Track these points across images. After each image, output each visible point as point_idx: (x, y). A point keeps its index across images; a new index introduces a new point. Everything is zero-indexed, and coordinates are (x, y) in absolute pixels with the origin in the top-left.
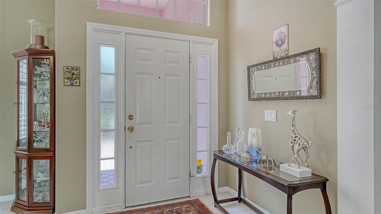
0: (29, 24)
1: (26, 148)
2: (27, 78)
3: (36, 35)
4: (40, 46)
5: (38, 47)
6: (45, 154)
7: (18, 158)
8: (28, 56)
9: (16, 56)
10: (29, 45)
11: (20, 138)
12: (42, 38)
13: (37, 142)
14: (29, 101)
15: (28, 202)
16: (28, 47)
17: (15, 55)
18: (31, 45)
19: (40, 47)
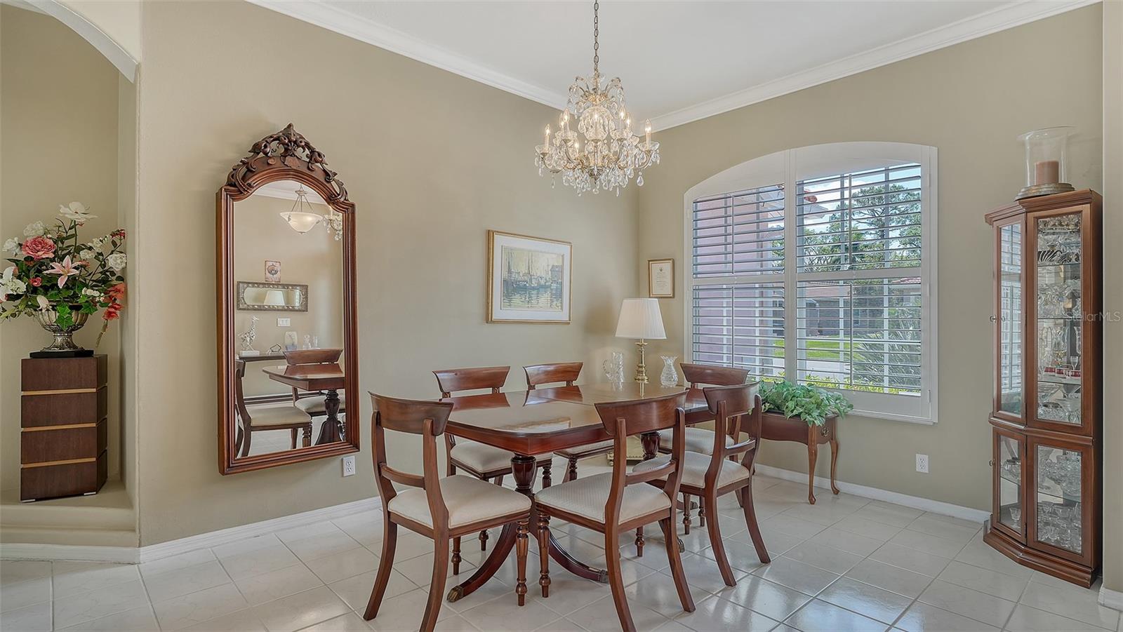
0: (1023, 144)
1: (1020, 416)
2: (1021, 263)
3: (1038, 163)
4: (1051, 186)
5: (1045, 189)
6: (1070, 437)
7: (997, 433)
8: (1023, 214)
9: (994, 219)
10: (1023, 190)
11: (1003, 392)
12: (1054, 166)
13: (1046, 406)
14: (1026, 313)
15: (1026, 534)
16: (1021, 194)
17: (990, 219)
18: (1028, 189)
19: (1051, 189)
